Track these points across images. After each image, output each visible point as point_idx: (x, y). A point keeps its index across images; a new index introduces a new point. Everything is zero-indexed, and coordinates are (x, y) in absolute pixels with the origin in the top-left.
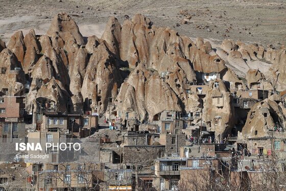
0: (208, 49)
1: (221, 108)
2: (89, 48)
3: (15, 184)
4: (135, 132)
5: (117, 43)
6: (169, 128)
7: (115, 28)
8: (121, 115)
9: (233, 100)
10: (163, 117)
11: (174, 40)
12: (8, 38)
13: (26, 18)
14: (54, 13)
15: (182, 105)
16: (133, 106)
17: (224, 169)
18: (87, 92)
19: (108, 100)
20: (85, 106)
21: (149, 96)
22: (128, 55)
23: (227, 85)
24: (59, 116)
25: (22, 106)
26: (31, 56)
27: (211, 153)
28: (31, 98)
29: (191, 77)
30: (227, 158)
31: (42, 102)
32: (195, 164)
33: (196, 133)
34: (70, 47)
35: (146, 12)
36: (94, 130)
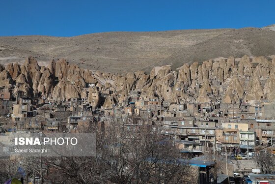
0: (91, 74)
1: (95, 97)
2: (42, 71)
3: (7, 126)
4: (60, 105)
5: (54, 70)
6: (74, 104)
7: (53, 64)
8: (54, 99)
9: (100, 94)
10: (72, 100)
11: (77, 69)
12: (6, 65)
13: (15, 58)
14: (27, 56)
15: (80, 96)
16: (60, 95)
17: (95, 120)
18: (40, 89)
19: (49, 92)
20: (39, 94)
21: (66, 91)
22: (58, 74)
23: (98, 88)
24: (28, 98)
25: (11, 94)
26: (16, 73)
27: (90, 114)
28: (15, 90)
29: (84, 84)
30: (97, 117)
31: (20, 92)
32: (84, 119)
33: (85, 107)
34: (33, 70)
35: (66, 58)
36: (42, 105)
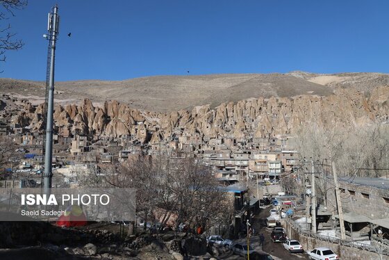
0: (139, 113)
1: (143, 133)
2: (96, 111)
3: (67, 160)
4: (112, 141)
5: (106, 109)
6: (125, 140)
7: (106, 104)
8: (107, 135)
9: (147, 131)
10: (123, 136)
11: (127, 109)
12: (65, 107)
13: (72, 100)
14: (83, 98)
15: (130, 132)
16: (112, 132)
17: (143, 154)
18: (94, 127)
19: (103, 130)
20: (94, 132)
21: (118, 129)
22: (110, 114)
23: (145, 125)
24: (84, 135)
25: (70, 131)
26: (74, 113)
27: (139, 149)
28: (73, 128)
29: (133, 122)
30: (145, 151)
31: (77, 130)
32: (134, 153)
33: (134, 142)
34: (89, 111)
35: (117, 99)
36: (97, 141)
